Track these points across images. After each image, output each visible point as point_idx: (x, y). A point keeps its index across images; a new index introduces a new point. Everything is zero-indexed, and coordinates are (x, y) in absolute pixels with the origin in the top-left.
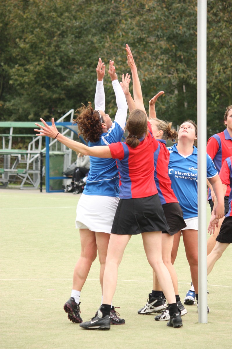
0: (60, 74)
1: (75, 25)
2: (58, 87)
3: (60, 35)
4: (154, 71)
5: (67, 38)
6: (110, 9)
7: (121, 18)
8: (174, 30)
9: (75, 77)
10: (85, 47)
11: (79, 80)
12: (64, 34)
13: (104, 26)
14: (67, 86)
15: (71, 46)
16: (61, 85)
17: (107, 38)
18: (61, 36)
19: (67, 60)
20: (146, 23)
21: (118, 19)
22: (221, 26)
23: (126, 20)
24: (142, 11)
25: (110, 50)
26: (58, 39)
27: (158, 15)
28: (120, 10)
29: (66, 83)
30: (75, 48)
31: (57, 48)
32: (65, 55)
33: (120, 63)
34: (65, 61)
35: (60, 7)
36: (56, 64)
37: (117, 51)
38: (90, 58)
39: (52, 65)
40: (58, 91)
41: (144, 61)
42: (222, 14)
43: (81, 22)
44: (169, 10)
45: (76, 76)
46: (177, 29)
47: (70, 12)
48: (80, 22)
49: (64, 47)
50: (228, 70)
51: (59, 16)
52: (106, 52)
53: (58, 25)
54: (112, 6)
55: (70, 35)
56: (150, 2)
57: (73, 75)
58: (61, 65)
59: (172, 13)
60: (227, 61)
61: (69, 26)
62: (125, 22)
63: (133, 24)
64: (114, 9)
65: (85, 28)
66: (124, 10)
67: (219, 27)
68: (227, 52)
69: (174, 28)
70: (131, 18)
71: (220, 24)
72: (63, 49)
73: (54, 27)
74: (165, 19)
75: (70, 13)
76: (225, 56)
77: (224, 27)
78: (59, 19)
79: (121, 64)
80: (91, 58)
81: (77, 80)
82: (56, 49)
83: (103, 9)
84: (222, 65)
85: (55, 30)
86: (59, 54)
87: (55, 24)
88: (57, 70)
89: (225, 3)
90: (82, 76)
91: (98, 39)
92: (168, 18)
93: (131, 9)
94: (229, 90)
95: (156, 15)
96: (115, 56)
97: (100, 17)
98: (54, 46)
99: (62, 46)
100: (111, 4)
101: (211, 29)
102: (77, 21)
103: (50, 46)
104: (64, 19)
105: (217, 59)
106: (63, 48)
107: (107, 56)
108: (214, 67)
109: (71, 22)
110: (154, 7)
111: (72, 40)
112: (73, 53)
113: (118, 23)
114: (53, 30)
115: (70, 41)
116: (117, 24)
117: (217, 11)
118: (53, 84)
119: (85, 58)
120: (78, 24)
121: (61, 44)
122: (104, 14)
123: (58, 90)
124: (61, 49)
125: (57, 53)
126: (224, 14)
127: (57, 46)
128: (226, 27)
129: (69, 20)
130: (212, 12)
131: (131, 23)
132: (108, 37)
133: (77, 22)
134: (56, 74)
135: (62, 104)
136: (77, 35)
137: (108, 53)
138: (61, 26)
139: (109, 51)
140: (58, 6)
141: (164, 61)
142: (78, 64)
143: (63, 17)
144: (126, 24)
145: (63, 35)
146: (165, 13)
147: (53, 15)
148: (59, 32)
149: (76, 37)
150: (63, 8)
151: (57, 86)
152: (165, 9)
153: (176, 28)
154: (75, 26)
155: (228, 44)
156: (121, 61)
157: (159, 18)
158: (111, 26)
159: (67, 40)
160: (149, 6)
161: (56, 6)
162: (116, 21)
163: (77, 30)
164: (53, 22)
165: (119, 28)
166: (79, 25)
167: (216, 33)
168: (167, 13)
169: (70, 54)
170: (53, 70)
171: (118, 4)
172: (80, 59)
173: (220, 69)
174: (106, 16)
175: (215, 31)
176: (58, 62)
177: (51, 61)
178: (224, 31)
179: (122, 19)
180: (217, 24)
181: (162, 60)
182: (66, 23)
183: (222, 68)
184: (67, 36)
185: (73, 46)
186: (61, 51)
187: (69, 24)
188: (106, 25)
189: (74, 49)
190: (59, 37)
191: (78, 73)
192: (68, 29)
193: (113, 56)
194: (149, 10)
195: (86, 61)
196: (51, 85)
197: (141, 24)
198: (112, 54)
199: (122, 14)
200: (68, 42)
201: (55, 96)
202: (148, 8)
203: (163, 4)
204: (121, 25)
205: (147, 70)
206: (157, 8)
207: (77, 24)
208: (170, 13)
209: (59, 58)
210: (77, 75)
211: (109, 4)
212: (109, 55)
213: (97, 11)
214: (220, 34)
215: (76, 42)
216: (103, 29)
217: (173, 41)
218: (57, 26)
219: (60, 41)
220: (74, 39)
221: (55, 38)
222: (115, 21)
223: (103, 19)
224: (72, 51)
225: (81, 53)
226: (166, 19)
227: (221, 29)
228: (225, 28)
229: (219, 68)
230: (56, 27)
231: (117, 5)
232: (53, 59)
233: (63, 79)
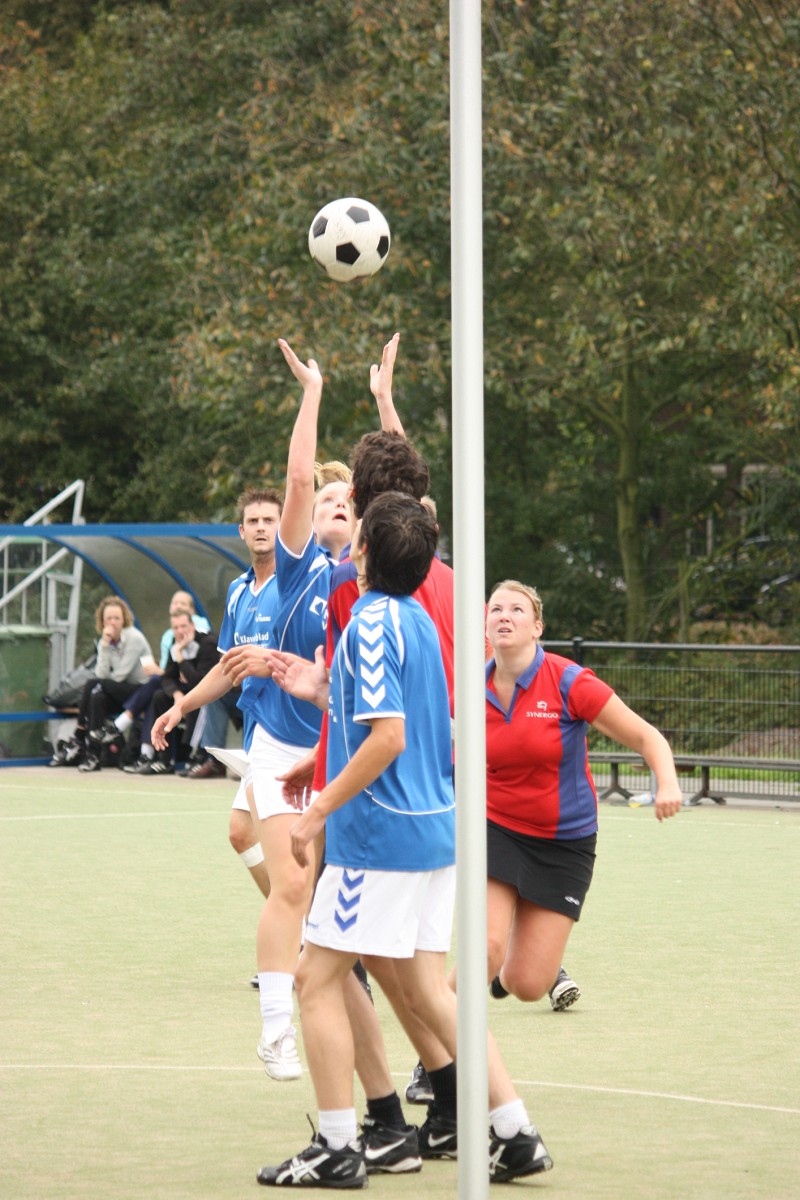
0: (42, 359)
1: (93, 192)
2: (36, 406)
3: (42, 226)
4: (360, 349)
5: (66, 236)
6: (211, 137)
7: (249, 168)
8: (431, 209)
9: (93, 367)
10: (126, 267)
11: (105, 379)
12: (56, 223)
13: (192, 194)
14: (66, 399)
15: (78, 264)
16: (45, 398)
17: (201, 236)
18: (45, 232)
19: (66, 311)
20: (336, 186)
21: (238, 171)
22: (588, 196)
23: (267, 174)
24: (322, 144)
25: (214, 277)
26: (38, 241)
27: (374, 159)
28: (247, 143)
29: (62, 390)
30: (94, 271)
31: (32, 272)
32: (60, 294)
33: (246, 323)
34: (60, 315)
35: (43, 132)
36: (28, 326)
37: (236, 281)
38: (144, 304)
39: (15, 329)
40: (36, 418)
41: (329, 316)
42: (591, 155)
43: (114, 184)
44: (413, 141)
45: (98, 366)
46: (439, 206)
47: (75, 148)
48: (108, 183)
49: (56, 268)
50: (613, 346)
51: (37, 163)
52: (200, 283)
53: (35, 193)
54: (218, 129)
55: (75, 226)
56: (348, 116)
57: (88, 363)
58: (45, 330)
59: (421, 152)
60: (611, 316)
61: (73, 197)
62: (262, 183)
63: (290, 188)
64: (226, 138)
65: (126, 204)
66: (261, 140)
67: (585, 199)
68: (610, 285)
69: (431, 202)
70: (284, 167)
71: (585, 191)
72: (53, 276)
73: (19, 199)
74: (397, 173)
75: (74, 153)
76: (605, 299)
77: (599, 199)
78: (39, 173)
79: (249, 327)
80: (149, 307)
81: (101, 378)
82: (27, 273)
83: (187, 136)
84: (595, 327)
85: (26, 209)
86: (41, 292)
87: (24, 188)
88: (34, 345)
89: (600, 121)
90: (116, 365)
91: (169, 240)
92: (410, 168)
93: (283, 138)
94: (619, 413)
95: (368, 160)
96: (229, 299)
97: (179, 164)
98: (21, 264)
99: (48, 263)
100: (217, 121)
101: (557, 206)
102: (100, 180)
103: (10, 266)
104: (54, 174)
105: (575, 309)
106: (52, 270)
107: (203, 296)
108: (568, 338)
109: (81, 182)
110: (361, 133)
111: (83, 244)
112: (87, 288)
113: (241, 184)
114: (17, 209)
115: (75, 249)
116: (235, 189)
117: (576, 145)
118: (20, 394)
119: (126, 303)
120: (101, 188)
121: (47, 257)
122: (191, 155)
123: (37, 416)
124: (45, 276)
125: (32, 287)
126: (601, 154)
127: (34, 266)
128: (608, 202)
129: (73, 176)
130: (557, 147)
131: (283, 187)
132: (205, 232)
133: (98, 185)
134: (28, 359)
135: (53, 464)
136: (100, 226)
137: (204, 289)
138: (44, 198)
139: (210, 282)
140: (33, 128)
141: (396, 315)
142: (103, 325)
143: (53, 166)
144: (265, 189)
145: (52, 227)
146: (397, 152)
147: (18, 158)
148: (38, 218)
149: (96, 234)
150: (51, 136)
151: (30, 400)
152: (398, 139)
153: (436, 202)
154: (93, 199)
155: (613, 255)
156: (250, 315)
157: (378, 167)
158: (216, 196)
159: (68, 246)
160: (343, 129)
161: (26, 129)
162: (234, 178)
163: (101, 212)
164: (19, 183)
165: (242, 203)
166: (104, 193)
167: (575, 222)
168: (404, 154)
169: (78, 292)
170: (18, 346)
171: (240, 121)
172: (112, 309)
173: (587, 344)
174: (197, 160)
175: (571, 215)
176: (36, 319)
177: (13, 314)
178: (598, 214)
179: (254, 172)
180: (575, 189)
181: (389, 310)
182: (63, 185)
183: (591, 338)
184: (67, 229)
185: (85, 264)
186: (46, 283)
187: (70, 190)
188: (200, 189)
189: (90, 276)
190: (40, 235)
191: (103, 356)
192: (71, 208)
193: (224, 298)
194: (345, 141)
195: (132, 315)
196: (11, 397)
197: (319, 189)
198: (221, 291)
199: (255, 154)
200: (69, 253)
201: (25, 435)
202: (342, 136)
203: (395, 120)
204: (250, 192)
205: (338, 345)
206: (371, 137)
207: (98, 189)
208: (415, 153)
209: (40, 304)
210: (103, 362)
211: (209, 122)
212: (210, 294)
213: (167, 145)
214: (587, 222)
215: (96, 252)
216: (190, 206)
217: (427, 245)
218: (32, 197)
219: (41, 249)
220: (88, 241)
221: (26, 239)
222: (227, 177)
223: (188, 170)
224: (84, 281)
225: (113, 290)
226: (402, 171)
227: (591, 205)
228: (603, 203)
229: (584, 341)
230: (27, 201)
231: (235, 124)
232: (20, 308)
233: (54, 376)
